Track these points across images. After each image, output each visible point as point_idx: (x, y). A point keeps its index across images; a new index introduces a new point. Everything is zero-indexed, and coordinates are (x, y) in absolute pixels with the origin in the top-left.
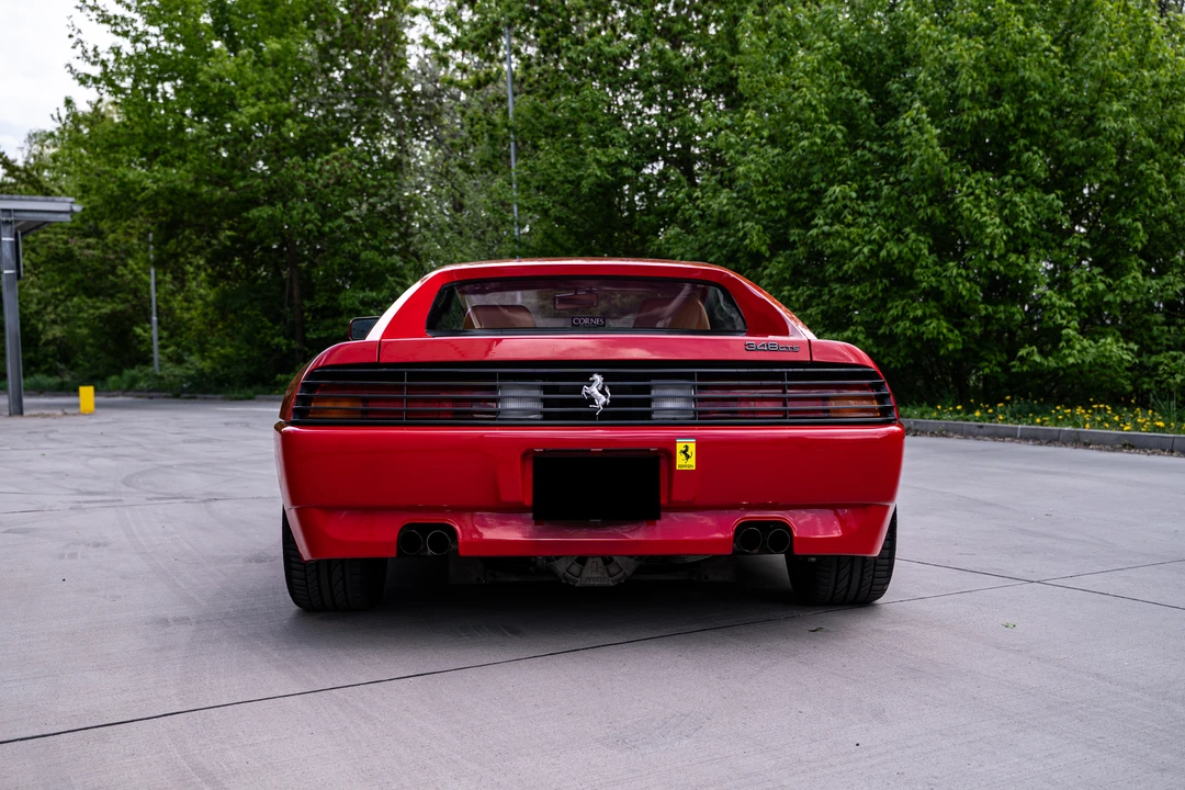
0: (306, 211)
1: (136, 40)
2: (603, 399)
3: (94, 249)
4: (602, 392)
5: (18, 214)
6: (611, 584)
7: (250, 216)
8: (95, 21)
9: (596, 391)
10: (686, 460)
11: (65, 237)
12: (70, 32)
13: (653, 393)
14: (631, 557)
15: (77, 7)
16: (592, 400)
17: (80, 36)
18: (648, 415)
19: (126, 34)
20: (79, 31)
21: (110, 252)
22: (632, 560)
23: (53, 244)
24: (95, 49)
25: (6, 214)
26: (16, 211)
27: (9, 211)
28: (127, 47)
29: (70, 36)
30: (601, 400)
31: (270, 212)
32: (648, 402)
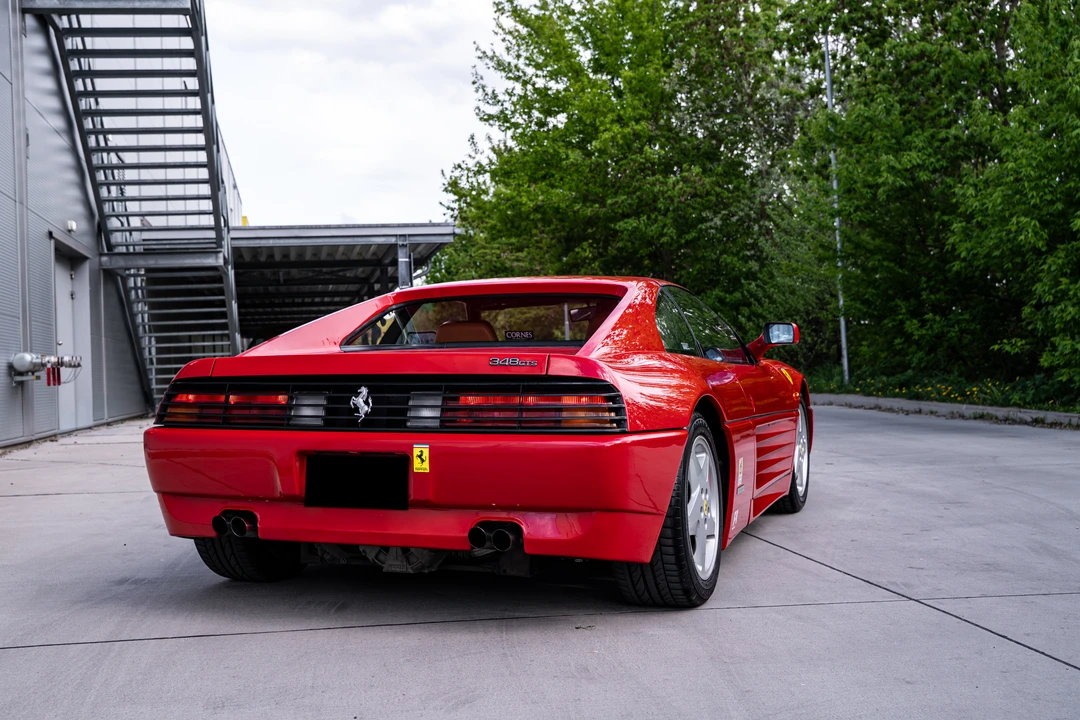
0: (665, 225)
1: (525, 83)
2: (366, 408)
3: (523, 261)
4: (366, 402)
5: (412, 238)
6: (411, 571)
7: (617, 227)
8: (492, 69)
9: (362, 402)
10: (421, 463)
11: (498, 252)
12: (474, 79)
13: (411, 403)
14: (425, 549)
15: (479, 58)
16: (357, 409)
17: (481, 81)
18: (403, 423)
19: (517, 79)
20: (482, 78)
21: (536, 263)
22: (426, 552)
23: (488, 257)
24: (493, 92)
25: (402, 238)
26: (410, 235)
27: (404, 236)
28: (518, 89)
29: (474, 83)
30: (365, 409)
31: (635, 225)
32: (404, 412)
